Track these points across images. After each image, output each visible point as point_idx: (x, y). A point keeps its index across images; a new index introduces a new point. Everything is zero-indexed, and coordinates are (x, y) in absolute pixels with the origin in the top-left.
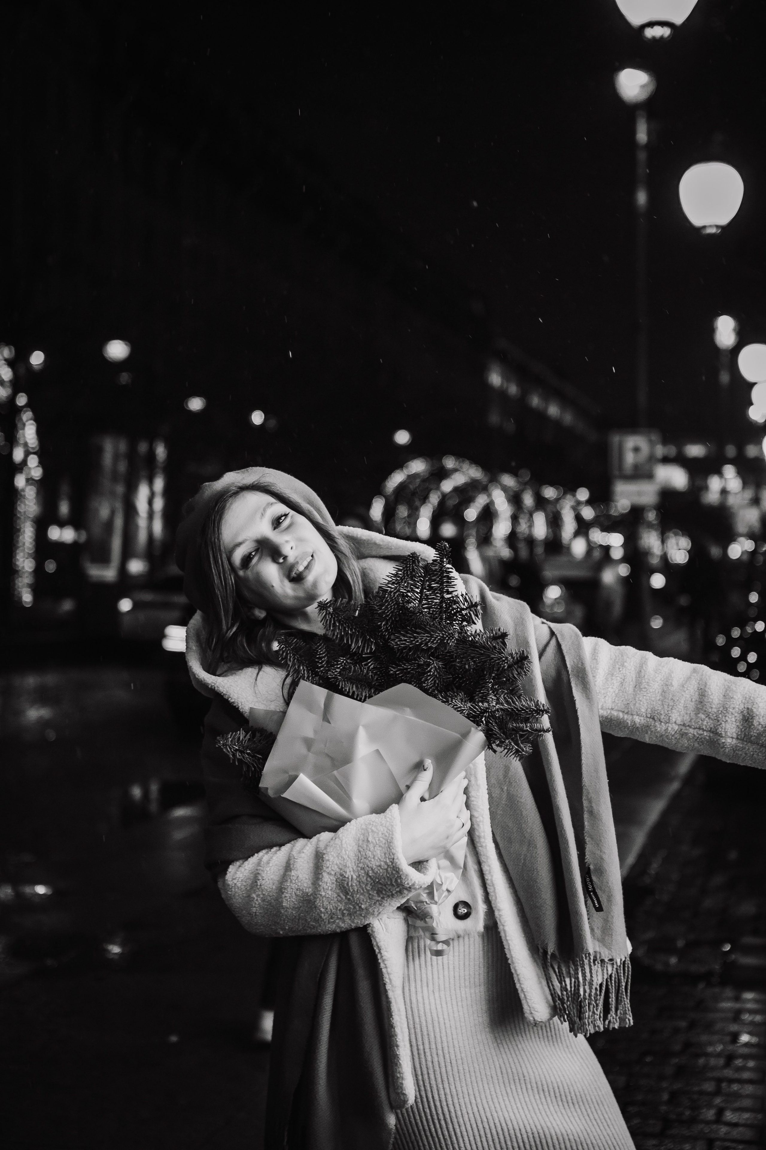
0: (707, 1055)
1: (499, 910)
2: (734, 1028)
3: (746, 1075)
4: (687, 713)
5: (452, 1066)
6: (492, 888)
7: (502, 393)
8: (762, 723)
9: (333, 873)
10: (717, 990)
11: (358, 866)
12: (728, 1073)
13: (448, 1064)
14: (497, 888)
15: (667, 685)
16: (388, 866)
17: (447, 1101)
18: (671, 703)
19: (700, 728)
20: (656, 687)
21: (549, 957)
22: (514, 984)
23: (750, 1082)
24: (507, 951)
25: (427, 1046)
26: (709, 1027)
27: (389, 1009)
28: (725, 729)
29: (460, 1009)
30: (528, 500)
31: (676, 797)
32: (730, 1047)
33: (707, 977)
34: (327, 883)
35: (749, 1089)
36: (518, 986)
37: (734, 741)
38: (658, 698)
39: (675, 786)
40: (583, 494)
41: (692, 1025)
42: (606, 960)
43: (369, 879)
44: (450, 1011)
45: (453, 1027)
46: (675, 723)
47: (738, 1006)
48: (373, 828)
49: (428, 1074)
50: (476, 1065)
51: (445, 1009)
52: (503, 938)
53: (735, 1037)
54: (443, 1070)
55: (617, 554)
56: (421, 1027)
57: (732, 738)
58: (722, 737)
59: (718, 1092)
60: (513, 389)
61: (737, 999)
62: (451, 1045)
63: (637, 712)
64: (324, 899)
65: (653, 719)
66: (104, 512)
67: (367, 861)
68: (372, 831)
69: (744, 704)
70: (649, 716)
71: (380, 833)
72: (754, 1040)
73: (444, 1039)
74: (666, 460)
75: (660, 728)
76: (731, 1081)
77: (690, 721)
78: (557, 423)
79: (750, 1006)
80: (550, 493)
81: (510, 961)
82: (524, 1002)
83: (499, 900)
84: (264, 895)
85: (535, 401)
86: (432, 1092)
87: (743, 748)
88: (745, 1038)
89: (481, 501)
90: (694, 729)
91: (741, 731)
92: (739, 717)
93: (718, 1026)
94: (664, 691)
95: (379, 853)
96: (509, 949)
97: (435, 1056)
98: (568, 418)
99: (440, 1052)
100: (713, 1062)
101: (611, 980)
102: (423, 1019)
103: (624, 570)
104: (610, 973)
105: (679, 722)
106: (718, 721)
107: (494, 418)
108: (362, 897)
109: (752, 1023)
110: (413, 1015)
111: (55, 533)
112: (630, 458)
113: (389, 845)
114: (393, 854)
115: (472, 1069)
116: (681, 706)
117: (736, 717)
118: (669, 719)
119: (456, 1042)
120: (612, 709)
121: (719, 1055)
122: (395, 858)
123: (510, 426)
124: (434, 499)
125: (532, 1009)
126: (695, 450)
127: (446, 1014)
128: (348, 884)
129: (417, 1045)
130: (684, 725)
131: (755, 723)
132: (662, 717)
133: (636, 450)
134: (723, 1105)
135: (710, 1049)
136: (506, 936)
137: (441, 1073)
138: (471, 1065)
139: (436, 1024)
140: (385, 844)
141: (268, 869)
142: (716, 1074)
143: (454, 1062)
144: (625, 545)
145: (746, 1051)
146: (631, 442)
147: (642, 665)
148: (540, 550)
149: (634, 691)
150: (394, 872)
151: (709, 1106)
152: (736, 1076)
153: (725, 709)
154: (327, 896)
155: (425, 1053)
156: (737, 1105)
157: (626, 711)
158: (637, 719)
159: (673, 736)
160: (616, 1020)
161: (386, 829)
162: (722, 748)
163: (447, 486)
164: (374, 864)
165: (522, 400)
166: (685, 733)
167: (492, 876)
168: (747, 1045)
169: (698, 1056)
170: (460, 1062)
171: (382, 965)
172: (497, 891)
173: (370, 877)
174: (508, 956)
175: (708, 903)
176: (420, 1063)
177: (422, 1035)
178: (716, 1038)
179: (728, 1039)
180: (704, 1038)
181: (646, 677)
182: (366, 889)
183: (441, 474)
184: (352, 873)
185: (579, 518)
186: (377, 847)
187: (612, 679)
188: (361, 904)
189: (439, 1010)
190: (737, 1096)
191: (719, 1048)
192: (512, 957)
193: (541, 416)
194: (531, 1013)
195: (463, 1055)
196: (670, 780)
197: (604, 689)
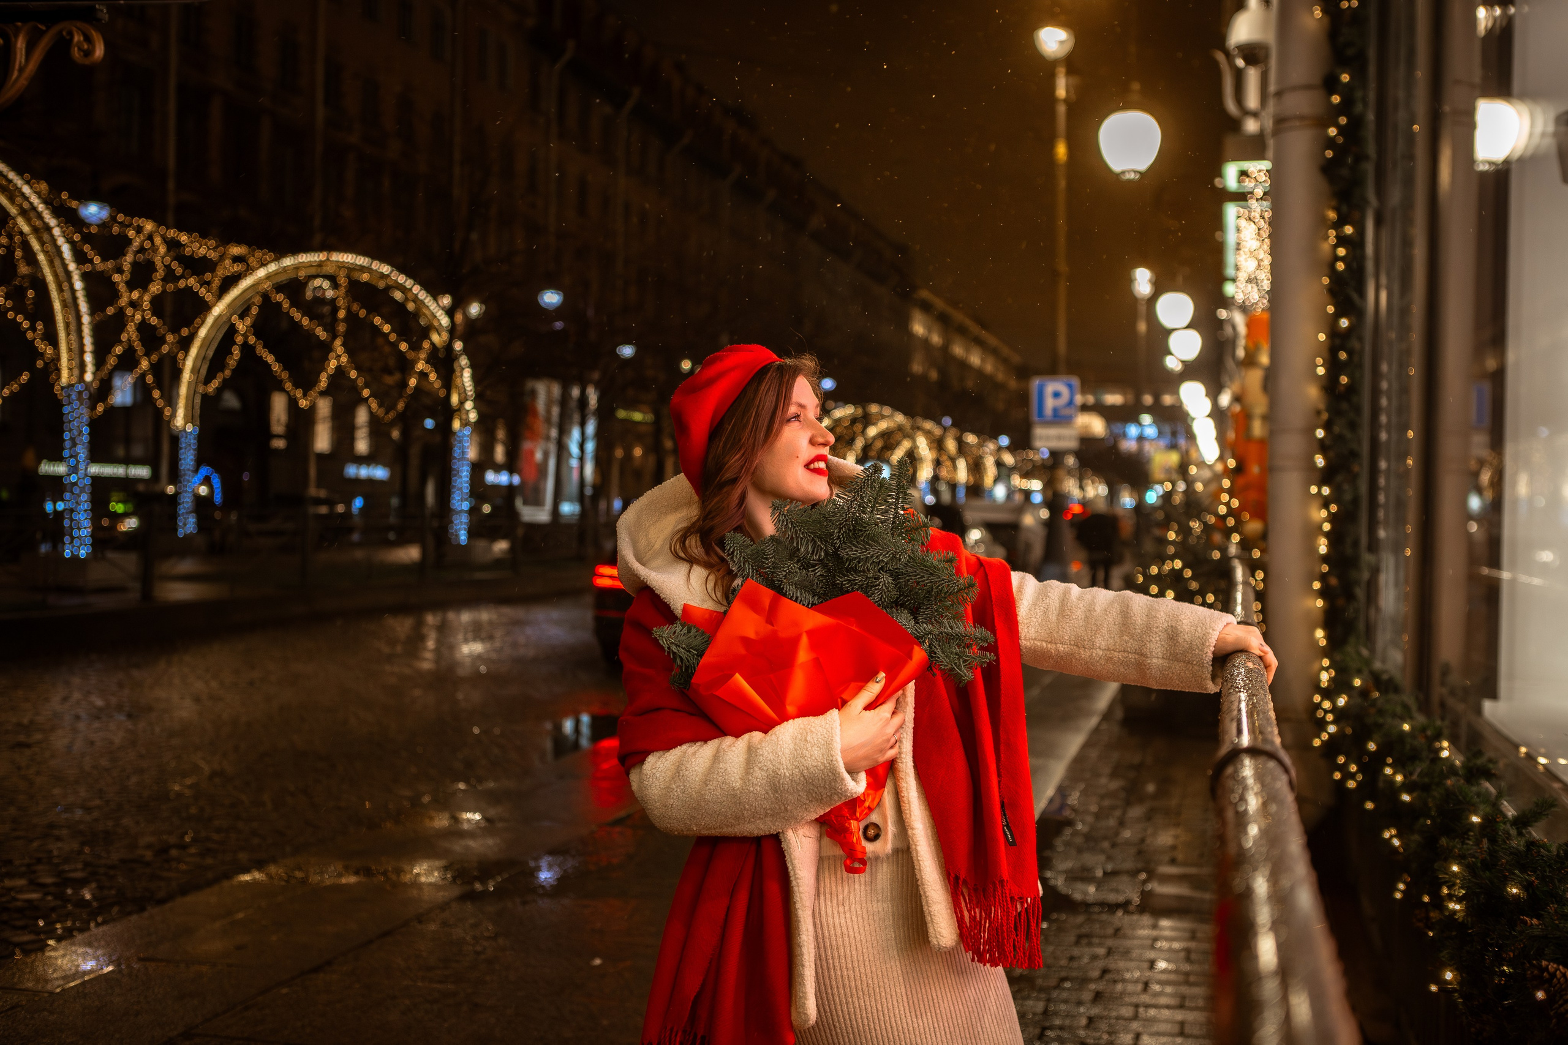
0: (1124, 981)
1: (912, 829)
2: (1151, 955)
3: (1163, 1000)
4: (1111, 638)
5: (861, 980)
6: (907, 805)
7: (926, 342)
8: (1187, 640)
9: (765, 768)
10: (1135, 917)
11: (792, 765)
12: (1145, 998)
13: (858, 978)
14: (912, 806)
15: (1090, 610)
16: (825, 767)
17: (855, 1015)
18: (1094, 628)
19: (1124, 651)
20: (1079, 613)
21: (961, 883)
22: (922, 906)
23: (1168, 1007)
24: (917, 872)
25: (837, 960)
26: (1126, 953)
27: (797, 928)
28: (1150, 649)
29: (871, 922)
30: (951, 445)
31: (1096, 730)
32: (1148, 974)
33: (1125, 906)
34: (757, 778)
35: (1166, 1013)
36: (925, 908)
37: (1161, 661)
38: (1081, 624)
39: (1093, 721)
40: (1004, 441)
41: (1110, 952)
42: (1016, 898)
43: (802, 778)
44: (861, 924)
45: (864, 941)
46: (1100, 648)
47: (1155, 933)
48: (812, 729)
49: (838, 987)
50: (886, 981)
51: (855, 923)
52: (914, 858)
53: (1152, 964)
54: (853, 983)
55: (1037, 498)
56: (830, 941)
57: (1158, 658)
58: (1147, 657)
59: (1136, 1017)
60: (936, 339)
61: (1155, 927)
62: (861, 959)
63: (1060, 640)
64: (752, 794)
65: (1077, 646)
66: (539, 456)
67: (803, 760)
68: (811, 731)
69: (1168, 622)
70: (1072, 643)
71: (819, 734)
72: (1171, 967)
73: (854, 952)
74: (1085, 408)
75: (1085, 654)
76: (1147, 1006)
77: (1114, 645)
78: (979, 373)
79: (1167, 933)
80: (971, 439)
81: (919, 883)
82: (929, 925)
83: (913, 818)
84: (684, 786)
85: (958, 350)
86: (841, 1005)
87: (1170, 668)
88: (1162, 965)
89: (906, 445)
90: (1119, 652)
91: (1167, 651)
92: (1163, 636)
93: (1135, 954)
94: (1087, 617)
95: (816, 753)
96: (920, 870)
97: (844, 970)
98: (989, 368)
99: (850, 966)
100: (1130, 988)
101: (1020, 919)
102: (832, 933)
103: (1044, 514)
104: (1019, 910)
105: (1103, 647)
106: (1143, 641)
107: (917, 367)
108: (790, 797)
109: (1170, 950)
110: (822, 929)
111: (491, 477)
112: (1050, 403)
113: (828, 745)
114: (832, 756)
115: (881, 984)
116: (1104, 631)
117: (1160, 636)
118: (1093, 645)
119: (866, 956)
120: (1035, 639)
121: (1136, 981)
122: (834, 759)
123: (934, 375)
124: (859, 443)
125: (937, 933)
126: (1114, 399)
127: (856, 927)
128: (779, 782)
129: (827, 959)
130: (1108, 649)
131: (1181, 640)
132: (1086, 643)
133: (1057, 395)
134: (1141, 1029)
135: (1128, 976)
136: (917, 856)
137: (850, 986)
138: (881, 980)
139: (846, 938)
140: (823, 745)
141: (693, 760)
142: (1134, 1000)
143: (863, 976)
144: (1044, 491)
145: (1164, 977)
146: (1051, 387)
147: (1066, 594)
148: (961, 493)
149: (1057, 619)
150: (830, 774)
151: (1127, 1030)
152: (1153, 1001)
153: (1148, 628)
154: (755, 792)
155: (834, 966)
156: (1155, 1029)
157: (1049, 640)
158: (1061, 648)
159: (1098, 662)
160: (1025, 961)
161: (825, 731)
162: (1148, 669)
163: (872, 431)
164: (810, 763)
165: (945, 349)
166: (1110, 658)
167: (908, 793)
168: (1164, 971)
169: (1115, 982)
170: (869, 976)
171: (794, 883)
172: (912, 808)
173: (804, 776)
174: (918, 877)
175: (1127, 834)
176: (829, 977)
177: (831, 949)
178: (1132, 964)
179: (1146, 965)
180: (1122, 964)
181: (1069, 604)
182: (797, 789)
183: (867, 420)
184: (785, 771)
185: (999, 464)
186: (815, 748)
187: (1035, 609)
188: (788, 805)
189: (850, 924)
190: (1153, 1020)
191: (1137, 974)
192: (922, 878)
193: (964, 365)
194: (937, 937)
195: (873, 969)
196: (1088, 714)
197: (1026, 619)
